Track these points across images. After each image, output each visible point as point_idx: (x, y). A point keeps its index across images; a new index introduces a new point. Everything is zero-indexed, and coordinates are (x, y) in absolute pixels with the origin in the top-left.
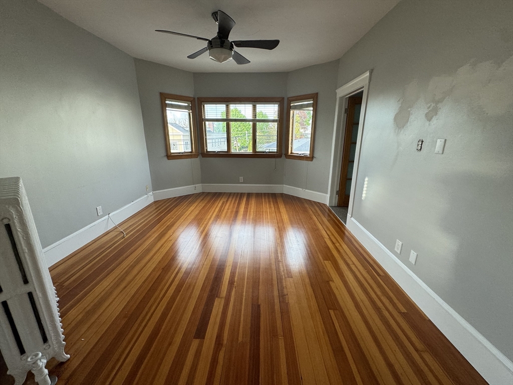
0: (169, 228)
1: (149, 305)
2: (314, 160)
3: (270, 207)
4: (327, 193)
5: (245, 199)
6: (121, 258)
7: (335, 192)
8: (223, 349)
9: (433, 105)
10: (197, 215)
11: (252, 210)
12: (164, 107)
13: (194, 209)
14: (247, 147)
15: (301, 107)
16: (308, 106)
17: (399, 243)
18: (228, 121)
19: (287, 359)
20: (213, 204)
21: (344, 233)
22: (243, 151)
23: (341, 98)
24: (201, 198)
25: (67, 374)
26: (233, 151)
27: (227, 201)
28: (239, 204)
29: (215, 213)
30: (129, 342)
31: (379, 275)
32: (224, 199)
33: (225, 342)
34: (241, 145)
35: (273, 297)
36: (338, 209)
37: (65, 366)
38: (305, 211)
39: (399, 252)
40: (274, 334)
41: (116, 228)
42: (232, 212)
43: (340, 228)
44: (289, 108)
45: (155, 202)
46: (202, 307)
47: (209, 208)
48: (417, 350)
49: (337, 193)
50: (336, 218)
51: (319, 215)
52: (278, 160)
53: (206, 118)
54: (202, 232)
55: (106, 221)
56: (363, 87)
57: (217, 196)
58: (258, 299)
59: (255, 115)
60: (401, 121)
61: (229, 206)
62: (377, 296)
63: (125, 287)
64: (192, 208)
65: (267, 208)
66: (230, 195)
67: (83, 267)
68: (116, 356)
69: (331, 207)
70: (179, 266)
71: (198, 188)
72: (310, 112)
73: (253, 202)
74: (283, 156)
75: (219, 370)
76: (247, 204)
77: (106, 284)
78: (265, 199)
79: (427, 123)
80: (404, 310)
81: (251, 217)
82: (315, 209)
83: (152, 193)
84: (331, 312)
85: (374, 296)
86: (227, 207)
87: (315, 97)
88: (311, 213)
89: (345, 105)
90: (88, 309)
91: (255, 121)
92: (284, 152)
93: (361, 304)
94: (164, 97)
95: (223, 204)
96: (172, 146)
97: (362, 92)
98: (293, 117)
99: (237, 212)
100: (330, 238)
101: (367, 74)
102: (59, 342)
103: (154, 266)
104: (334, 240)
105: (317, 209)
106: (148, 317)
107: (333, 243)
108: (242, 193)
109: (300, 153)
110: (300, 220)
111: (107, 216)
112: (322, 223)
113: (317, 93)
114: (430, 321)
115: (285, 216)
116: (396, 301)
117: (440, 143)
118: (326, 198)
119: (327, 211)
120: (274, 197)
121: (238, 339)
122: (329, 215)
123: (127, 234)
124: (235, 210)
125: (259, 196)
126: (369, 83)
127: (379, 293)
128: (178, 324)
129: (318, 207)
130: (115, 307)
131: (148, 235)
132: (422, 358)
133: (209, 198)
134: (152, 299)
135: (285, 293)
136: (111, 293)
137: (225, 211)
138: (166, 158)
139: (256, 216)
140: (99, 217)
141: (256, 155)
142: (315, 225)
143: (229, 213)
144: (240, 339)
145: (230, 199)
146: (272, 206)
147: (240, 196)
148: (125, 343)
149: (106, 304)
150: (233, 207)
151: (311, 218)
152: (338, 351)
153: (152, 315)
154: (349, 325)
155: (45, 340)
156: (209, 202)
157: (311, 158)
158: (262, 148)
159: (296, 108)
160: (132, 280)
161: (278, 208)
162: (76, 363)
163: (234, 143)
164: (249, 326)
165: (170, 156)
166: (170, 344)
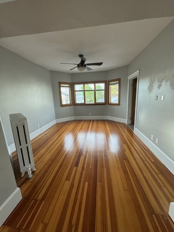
0: (63, 133)
1: (58, 157)
2: (120, 105)
3: (102, 125)
4: (126, 119)
5: (92, 122)
6: (47, 142)
7: (129, 119)
8: (85, 170)
9: (160, 83)
10: (73, 128)
11: (95, 126)
12: (60, 87)
13: (72, 126)
14: (92, 101)
15: (114, 84)
16: (116, 83)
17: (152, 136)
18: (84, 91)
19: (107, 174)
20: (79, 124)
21: (133, 135)
22: (91, 103)
23: (130, 80)
24: (74, 122)
25: (36, 174)
26: (86, 103)
27: (84, 123)
28: (89, 124)
29: (80, 128)
30: (53, 167)
31: (145, 149)
32: (83, 122)
33: (85, 168)
34: (90, 100)
35: (102, 155)
36: (131, 125)
37: (35, 172)
38: (117, 126)
39: (152, 140)
40: (102, 166)
41: (43, 133)
42: (86, 127)
43: (131, 133)
44: (109, 85)
45: (56, 124)
46: (76, 158)
47: (77, 126)
48: (156, 173)
49: (130, 119)
50: (130, 129)
51: (123, 128)
52: (105, 106)
53: (76, 90)
54: (74, 136)
55: (40, 130)
56: (137, 76)
57: (80, 121)
58: (97, 156)
59: (95, 88)
60: (150, 89)
61: (85, 125)
62: (143, 156)
63: (50, 152)
64: (71, 126)
65: (101, 125)
66: (85, 121)
67: (35, 145)
68: (50, 170)
69: (128, 125)
70: (65, 150)
71: (72, 118)
72: (117, 85)
73: (95, 123)
74: (107, 104)
75: (83, 176)
76: (93, 124)
77: (43, 150)
78: (100, 122)
79: (158, 90)
80: (153, 161)
81: (94, 129)
82: (121, 126)
83: (55, 120)
84: (124, 161)
85: (142, 156)
86: (84, 125)
87: (119, 80)
88: (119, 127)
89: (131, 83)
90: (39, 157)
91: (95, 91)
92: (107, 102)
93: (137, 159)
94: (60, 83)
95: (83, 124)
96: (63, 102)
97: (137, 78)
98: (111, 88)
99: (88, 127)
100: (126, 136)
101: (138, 71)
102: (33, 164)
103: (59, 145)
104: (128, 137)
105: (122, 126)
106: (58, 160)
107: (128, 138)
108: (90, 120)
109: (114, 102)
110: (114, 130)
111: (41, 128)
112: (124, 131)
113: (120, 78)
114: (164, 165)
115: (108, 129)
116: (151, 158)
117: (163, 97)
118: (126, 121)
119: (126, 126)
120: (104, 121)
121: (89, 167)
122: (127, 128)
123: (48, 135)
124: (88, 126)
125: (97, 121)
126: (139, 74)
127: (144, 155)
128: (69, 163)
129: (122, 124)
130: (47, 157)
131: (55, 135)
132: (158, 176)
133: (77, 122)
134: (59, 155)
135: (107, 155)
136: (45, 153)
137: (84, 127)
138: (60, 106)
139: (96, 128)
140: (38, 128)
141: (96, 104)
142: (121, 131)
143: (85, 128)
144: (90, 168)
145: (86, 122)
146: (103, 124)
147: (90, 121)
148: (52, 167)
149: (44, 156)
150: (87, 125)
151: (119, 129)
152: (125, 172)
153: (60, 159)
154: (131, 165)
155: (30, 163)
156: (77, 123)
157: (119, 104)
158: (98, 101)
159: (112, 84)
160: (52, 149)
161: (105, 125)
162: (38, 172)
163: (87, 99)
164: (94, 164)
165: (62, 106)
166: (67, 168)
